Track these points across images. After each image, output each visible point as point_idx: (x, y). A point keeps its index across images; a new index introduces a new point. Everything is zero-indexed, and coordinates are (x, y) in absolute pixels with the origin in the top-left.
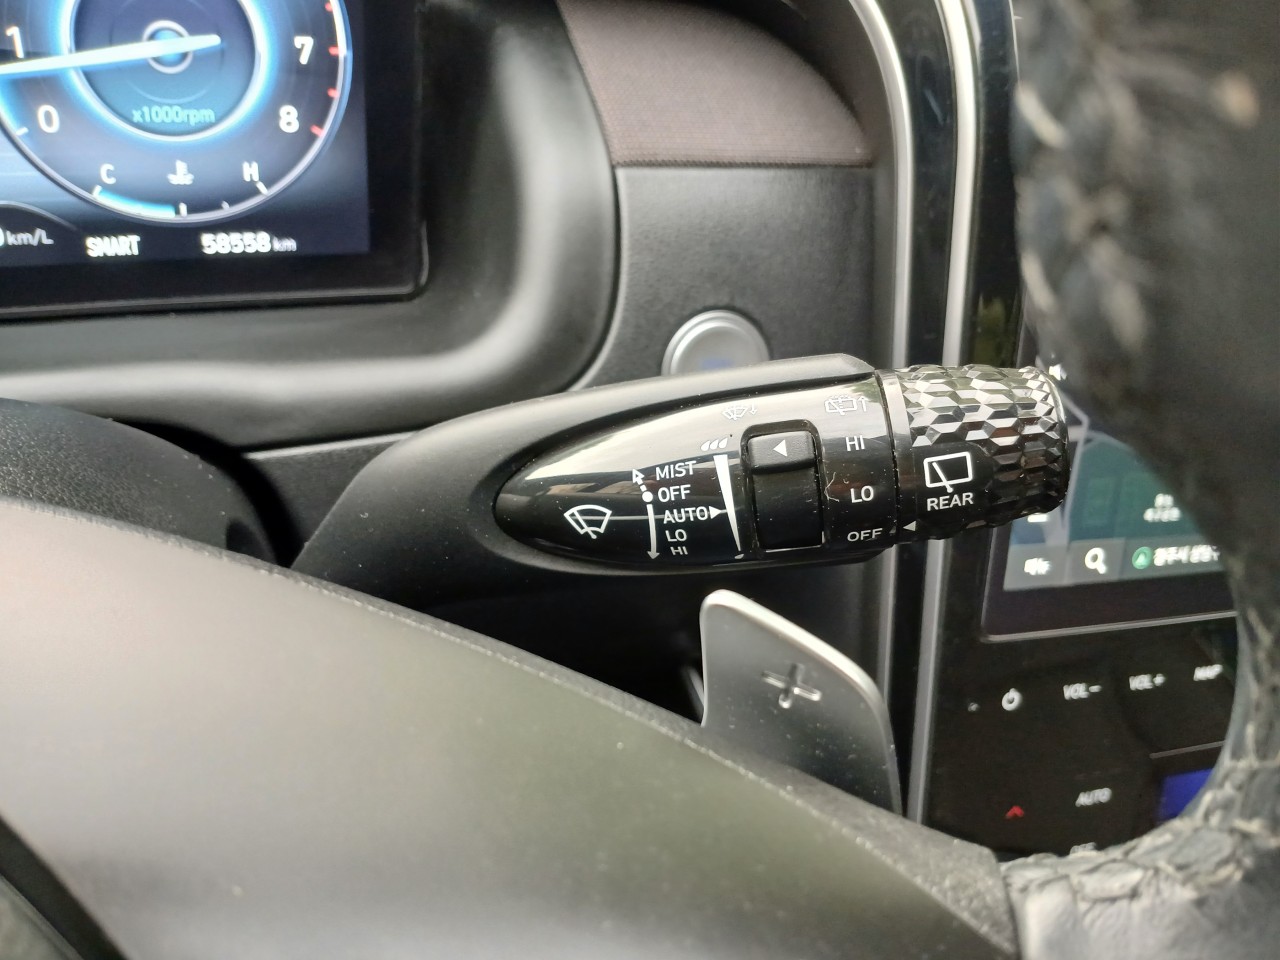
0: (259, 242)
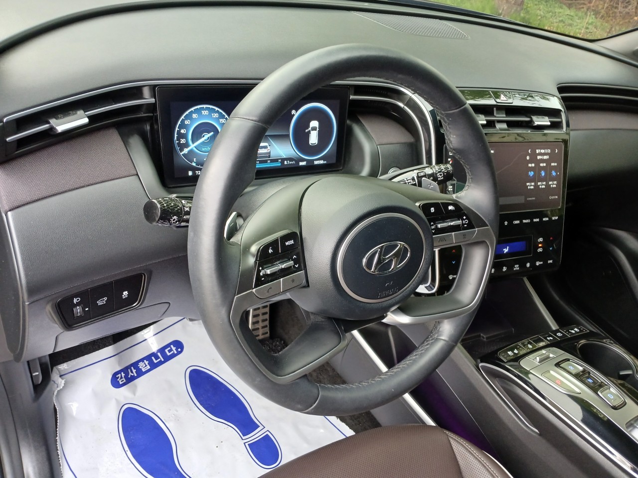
0: (322, 162)
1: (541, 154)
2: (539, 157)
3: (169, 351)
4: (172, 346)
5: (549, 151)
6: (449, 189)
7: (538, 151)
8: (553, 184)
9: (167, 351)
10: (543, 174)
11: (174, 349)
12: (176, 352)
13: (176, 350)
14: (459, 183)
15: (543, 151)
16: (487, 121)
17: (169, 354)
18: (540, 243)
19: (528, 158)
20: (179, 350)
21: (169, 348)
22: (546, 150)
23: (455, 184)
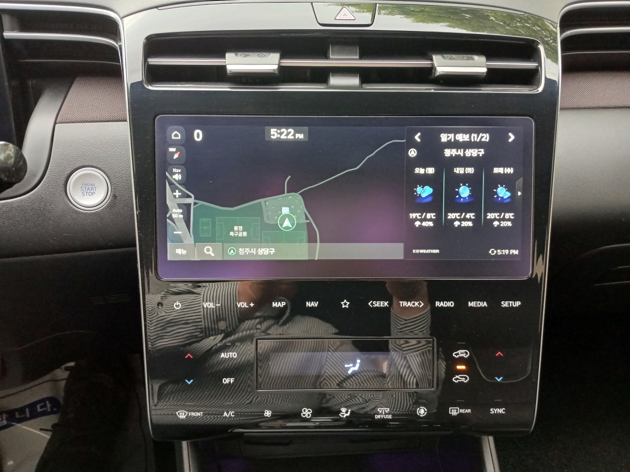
1: (456, 145)
2: (448, 153)
3: (41, 407)
4: (47, 402)
5: (486, 137)
6: (174, 216)
7: (444, 138)
8: (504, 220)
9: (38, 406)
10: (464, 192)
11: (49, 405)
12: (49, 410)
13: (51, 408)
14: (200, 202)
15: (461, 137)
16: (281, 68)
17: (39, 410)
18: (461, 361)
19: (413, 153)
20: (55, 409)
21: (43, 404)
22: (474, 135)
23: (190, 204)
